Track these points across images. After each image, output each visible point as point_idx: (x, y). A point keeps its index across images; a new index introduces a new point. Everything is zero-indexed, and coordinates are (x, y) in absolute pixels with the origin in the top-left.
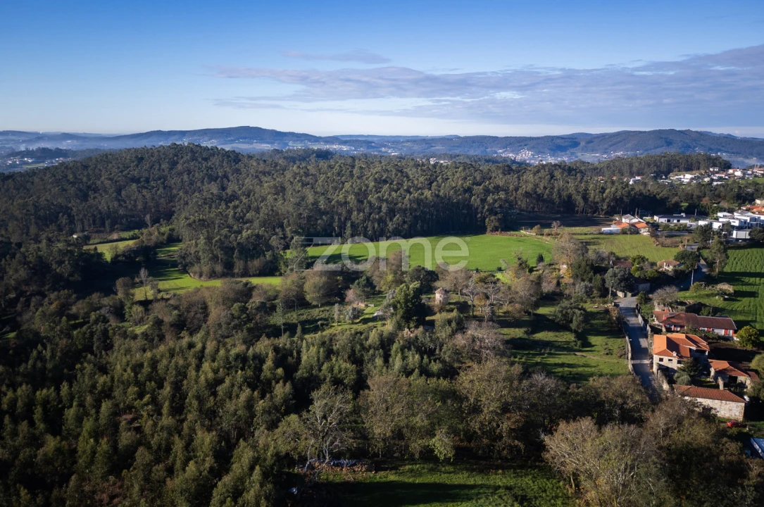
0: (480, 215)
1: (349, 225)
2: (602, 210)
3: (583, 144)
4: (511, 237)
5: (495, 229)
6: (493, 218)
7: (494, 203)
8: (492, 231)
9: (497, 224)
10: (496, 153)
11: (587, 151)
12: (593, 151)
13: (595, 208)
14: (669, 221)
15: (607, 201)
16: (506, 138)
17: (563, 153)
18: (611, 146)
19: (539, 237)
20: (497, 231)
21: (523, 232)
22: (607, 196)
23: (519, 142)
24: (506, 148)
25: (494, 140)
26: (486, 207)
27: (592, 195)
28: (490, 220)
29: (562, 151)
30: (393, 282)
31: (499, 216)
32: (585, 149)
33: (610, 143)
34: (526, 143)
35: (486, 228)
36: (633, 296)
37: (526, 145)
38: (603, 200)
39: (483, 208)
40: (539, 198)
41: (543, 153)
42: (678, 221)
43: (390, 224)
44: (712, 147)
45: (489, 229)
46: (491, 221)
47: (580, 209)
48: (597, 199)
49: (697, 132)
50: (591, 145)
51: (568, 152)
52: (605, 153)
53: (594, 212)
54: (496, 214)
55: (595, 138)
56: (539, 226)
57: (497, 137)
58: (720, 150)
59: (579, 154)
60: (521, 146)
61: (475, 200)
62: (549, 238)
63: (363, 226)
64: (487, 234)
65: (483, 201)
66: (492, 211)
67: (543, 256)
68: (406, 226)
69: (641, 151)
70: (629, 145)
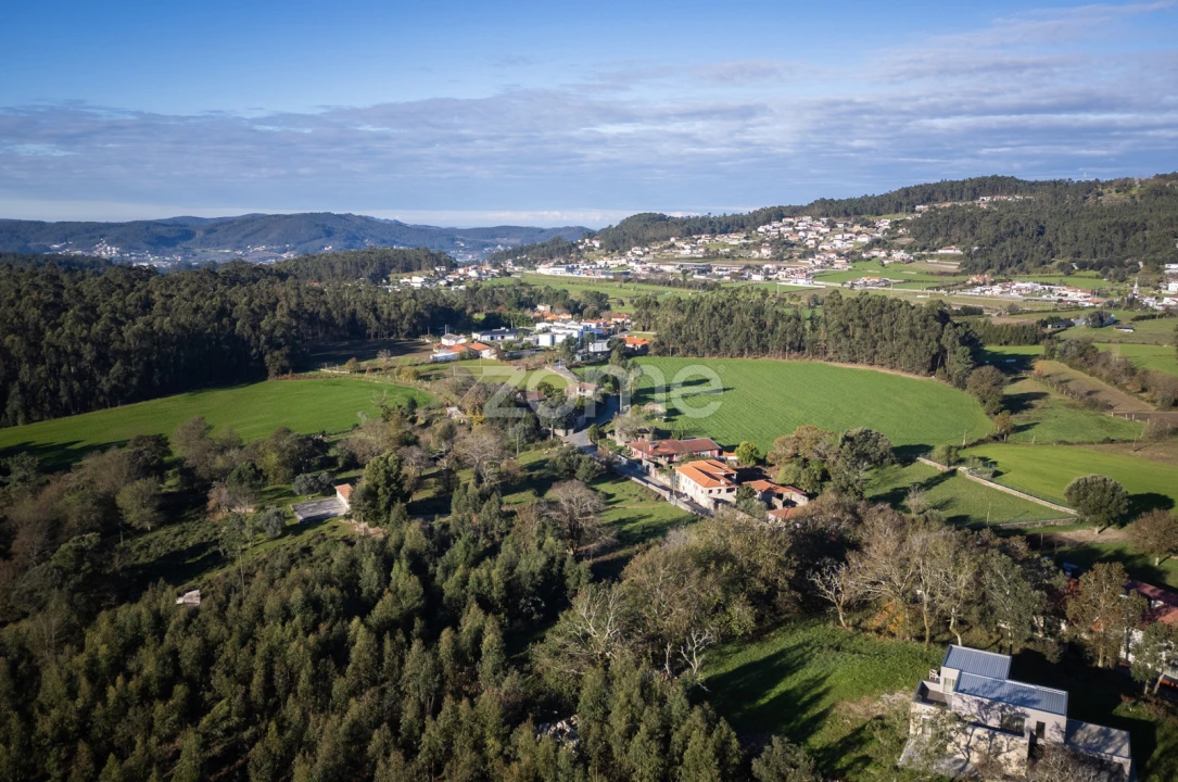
0: (254, 351)
1: (15, 389)
2: (402, 330)
3: (199, 234)
4: (313, 380)
5: (283, 371)
6: (276, 353)
7: (273, 331)
8: (277, 374)
9: (286, 363)
10: (49, 250)
11: (208, 245)
12: (219, 245)
13: (392, 327)
14: (492, 338)
15: (408, 317)
16: (62, 225)
17: (171, 249)
18: (247, 236)
19: (357, 375)
20: (287, 372)
21: (326, 371)
22: (407, 311)
23: (87, 231)
24: (66, 241)
25: (39, 226)
26: (263, 337)
27: (386, 312)
28: (273, 357)
29: (168, 246)
30: (279, 464)
31: (286, 350)
32: (204, 243)
33: (243, 233)
34: (102, 232)
35: (267, 371)
36: (575, 432)
37: (102, 236)
38: (402, 317)
39: (258, 339)
40: (313, 319)
41: (137, 249)
42: (503, 337)
43: (104, 380)
44: (385, 238)
45: (272, 371)
46: (274, 359)
47: (372, 331)
48: (393, 316)
49: (360, 217)
50: (214, 235)
51: (178, 247)
52: (239, 248)
53: (390, 335)
54: (279, 347)
55: (217, 225)
56: (354, 359)
57: (44, 223)
58: (396, 243)
59: (198, 250)
60: (91, 238)
61: (243, 327)
62: (374, 376)
63: (48, 389)
64: (270, 380)
65: (255, 327)
66: (273, 344)
67: (415, 398)
68: (134, 381)
69: (292, 245)
70: (273, 235)
